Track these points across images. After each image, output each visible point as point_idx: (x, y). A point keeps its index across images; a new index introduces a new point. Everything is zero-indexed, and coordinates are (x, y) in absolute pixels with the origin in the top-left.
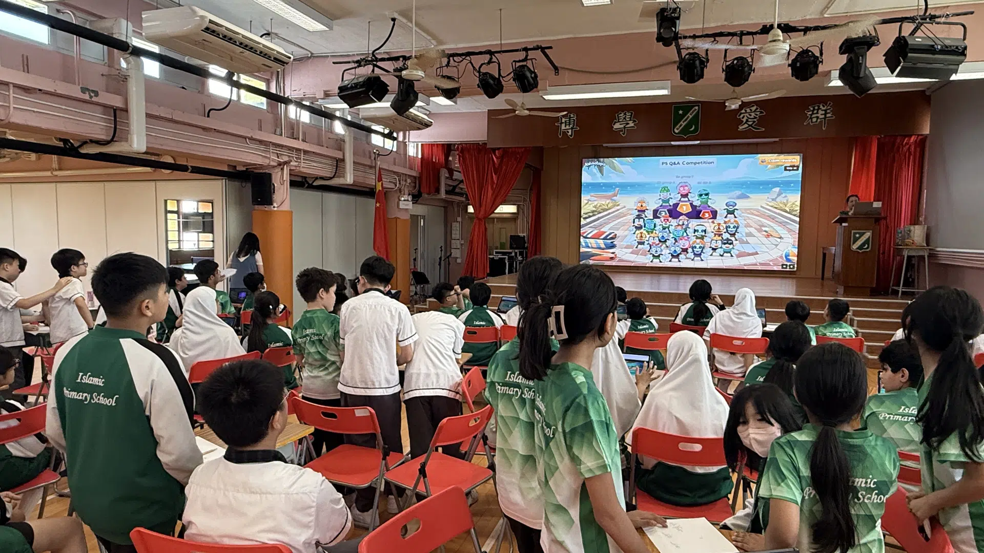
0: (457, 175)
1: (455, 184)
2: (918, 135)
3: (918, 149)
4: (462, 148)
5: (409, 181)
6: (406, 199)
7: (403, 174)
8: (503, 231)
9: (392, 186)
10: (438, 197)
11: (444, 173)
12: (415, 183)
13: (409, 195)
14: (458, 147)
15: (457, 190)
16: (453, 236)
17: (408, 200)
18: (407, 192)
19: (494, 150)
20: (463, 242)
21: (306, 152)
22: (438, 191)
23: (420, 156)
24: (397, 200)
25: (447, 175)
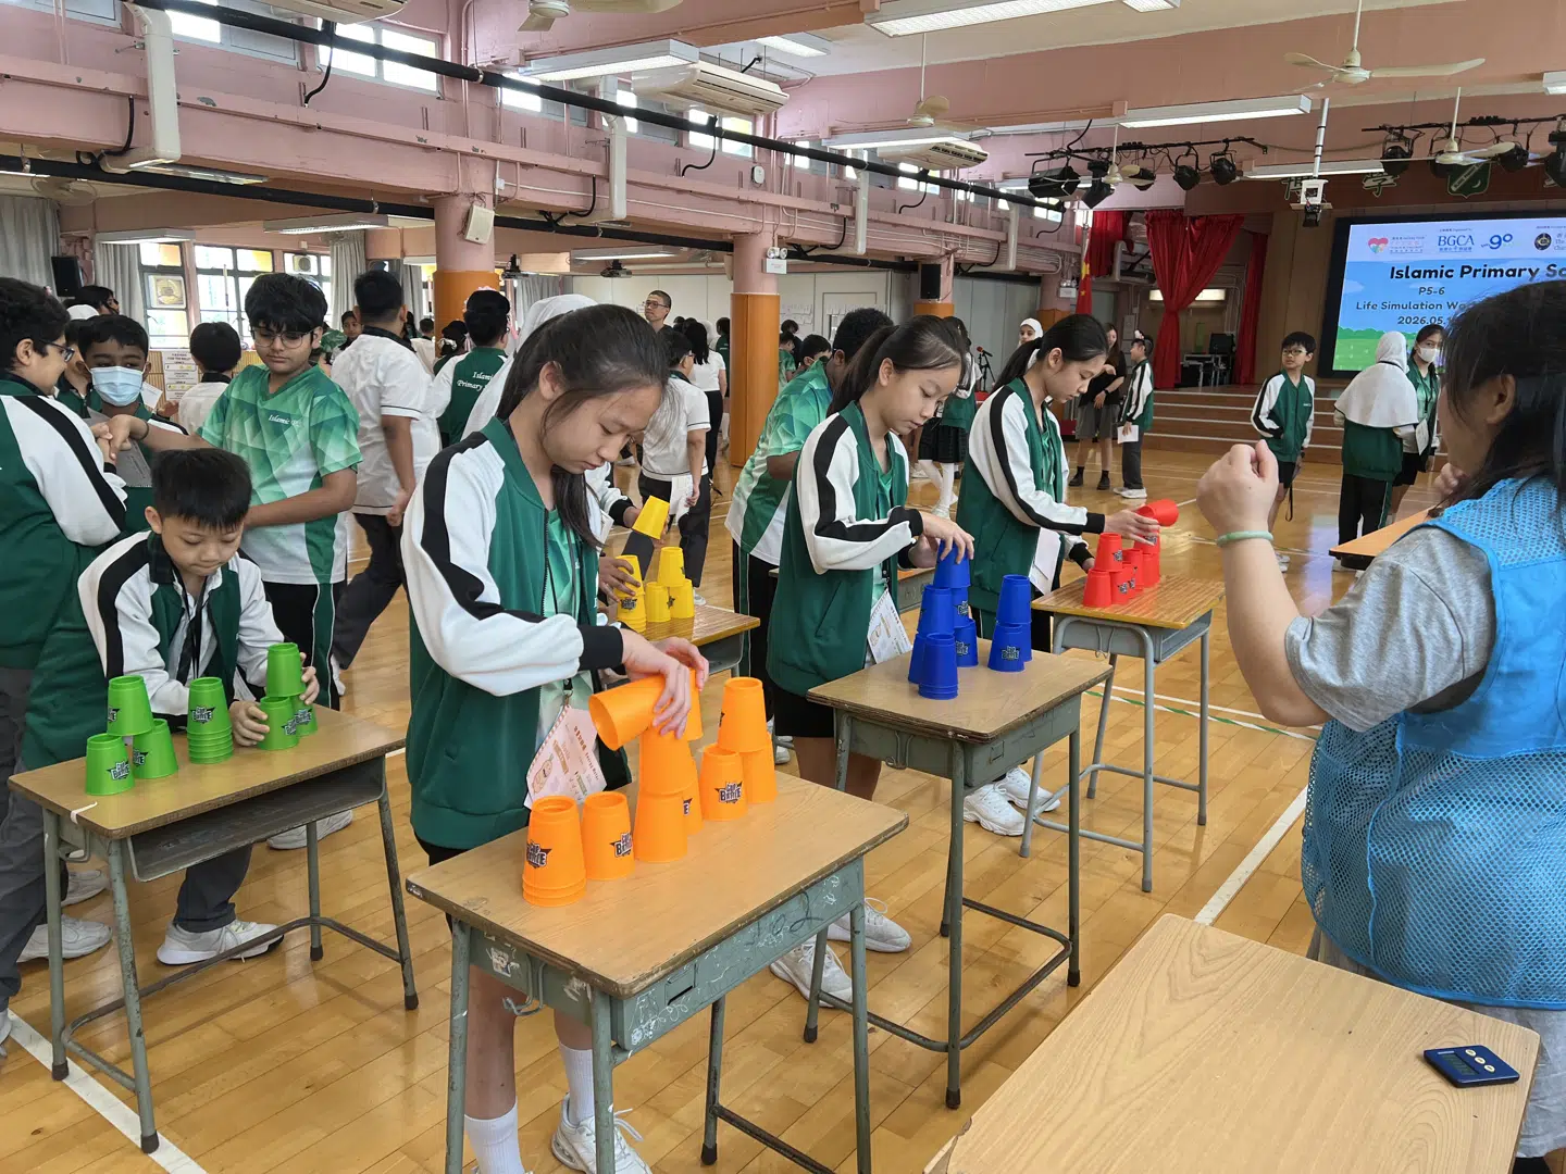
0: (1138, 248)
1: (1134, 259)
4: (1153, 217)
5: (1074, 260)
6: (1069, 284)
7: (1066, 252)
8: (1202, 327)
9: (1054, 269)
10: (1110, 279)
11: (1121, 247)
13: (1073, 279)
14: (1143, 214)
15: (1137, 269)
17: (1071, 287)
18: (1070, 275)
19: (1193, 219)
21: (971, 237)
25: (1125, 249)
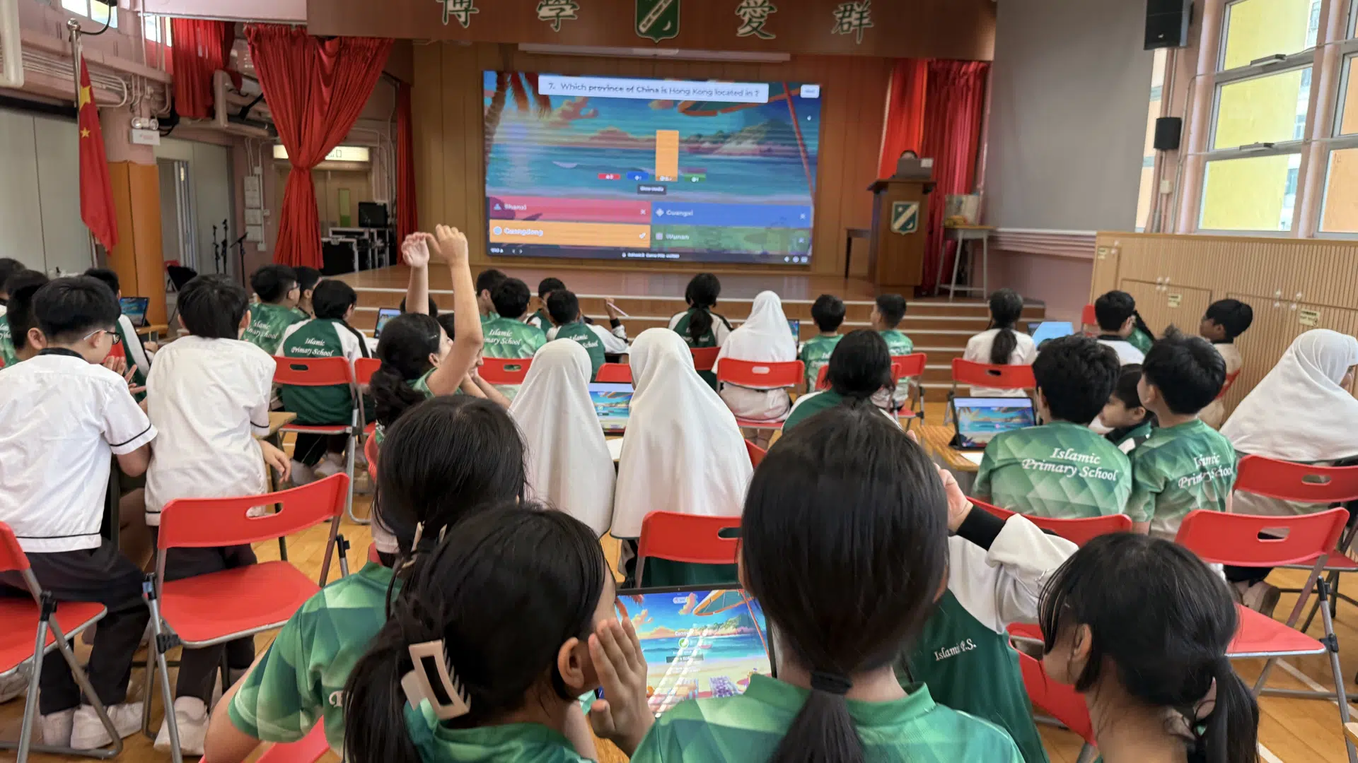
0: (249, 86)
1: (246, 102)
2: (980, 62)
3: (978, 83)
4: (258, 31)
5: (149, 90)
6: (146, 125)
7: (135, 75)
8: (345, 195)
9: (114, 98)
10: (213, 125)
11: (222, 82)
12: (163, 95)
13: (152, 117)
14: (249, 31)
15: (251, 115)
16: (248, 202)
17: (149, 129)
18: (146, 110)
19: (322, 40)
20: (267, 213)
22: (211, 113)
23: (169, 43)
24: (125, 127)
25: (229, 84)
